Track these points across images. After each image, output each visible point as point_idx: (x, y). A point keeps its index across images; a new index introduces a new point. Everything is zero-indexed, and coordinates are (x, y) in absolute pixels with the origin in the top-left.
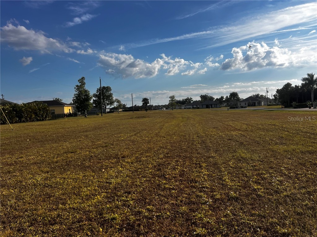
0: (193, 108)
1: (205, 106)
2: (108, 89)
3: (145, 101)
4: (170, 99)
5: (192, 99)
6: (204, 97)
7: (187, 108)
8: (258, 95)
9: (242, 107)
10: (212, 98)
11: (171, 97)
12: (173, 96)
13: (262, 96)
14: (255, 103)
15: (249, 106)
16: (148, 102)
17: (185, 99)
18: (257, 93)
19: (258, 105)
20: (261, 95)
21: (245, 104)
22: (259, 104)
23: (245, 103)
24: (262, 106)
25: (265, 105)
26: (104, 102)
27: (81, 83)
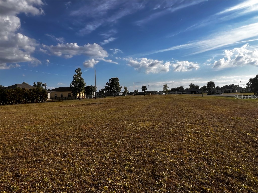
0: (183, 93)
1: (190, 92)
2: (116, 79)
3: (144, 88)
4: (163, 87)
5: (184, 87)
6: (192, 86)
7: (179, 94)
8: (233, 85)
9: (218, 94)
10: (198, 87)
11: (164, 86)
12: (166, 85)
13: (236, 86)
14: (230, 90)
15: (225, 93)
16: (146, 89)
17: (179, 87)
18: (232, 84)
19: (232, 92)
20: (235, 85)
22: (234, 91)
23: (222, 91)
24: (235, 93)
25: (238, 92)
26: (114, 88)
27: (77, 73)
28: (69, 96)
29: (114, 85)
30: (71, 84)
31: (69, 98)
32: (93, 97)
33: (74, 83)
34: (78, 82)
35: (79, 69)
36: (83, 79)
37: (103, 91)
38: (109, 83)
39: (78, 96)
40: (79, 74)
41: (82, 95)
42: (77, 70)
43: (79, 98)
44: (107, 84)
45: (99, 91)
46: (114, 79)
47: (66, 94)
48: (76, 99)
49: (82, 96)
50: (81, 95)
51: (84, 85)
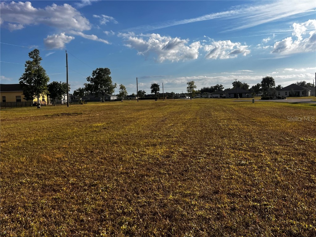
0: (221, 97)
1: (233, 95)
2: (106, 71)
3: (155, 87)
4: (188, 86)
5: (222, 86)
6: (237, 84)
7: (214, 98)
8: (304, 83)
9: (279, 98)
10: (246, 86)
11: (189, 83)
12: (192, 82)
13: (309, 84)
14: (299, 92)
15: (291, 96)
16: (159, 89)
17: (214, 87)
18: (303, 81)
19: (303, 95)
20: (307, 83)
21: (286, 94)
22: (305, 94)
23: (286, 92)
24: (308, 96)
25: (312, 95)
26: (101, 87)
27: (33, 57)
28: (19, 100)
29: (102, 80)
30: (21, 78)
31: (18, 104)
32: (63, 102)
33: (26, 76)
34: (35, 75)
35: (36, 51)
36: (44, 69)
37: (81, 91)
38: (92, 77)
39: (35, 100)
40: (36, 61)
41: (43, 98)
42: (32, 52)
43: (36, 105)
44: (88, 79)
45: (75, 91)
46: (101, 70)
47: (11, 97)
48: (30, 106)
49: (43, 100)
50: (41, 99)
51: (46, 80)
